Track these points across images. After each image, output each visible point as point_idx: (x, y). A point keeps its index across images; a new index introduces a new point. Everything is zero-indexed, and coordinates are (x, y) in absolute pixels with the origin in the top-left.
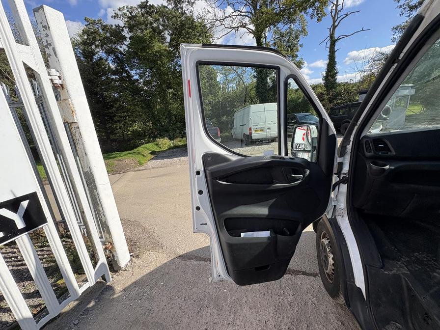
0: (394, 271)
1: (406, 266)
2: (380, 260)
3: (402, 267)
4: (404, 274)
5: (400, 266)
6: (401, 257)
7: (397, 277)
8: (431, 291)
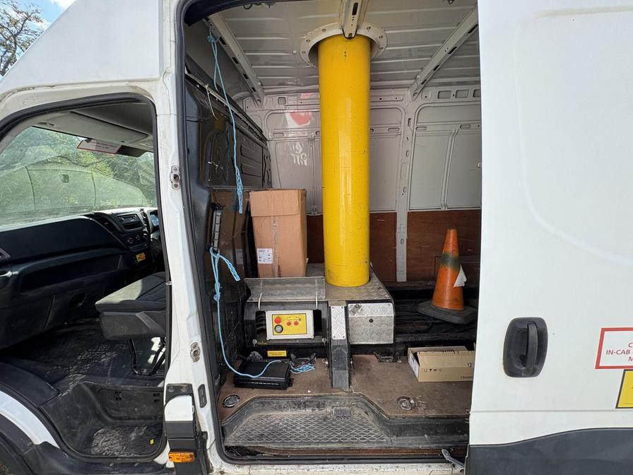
0: (72, 386)
1: (78, 373)
2: (52, 388)
3: (76, 376)
4: (81, 380)
5: (74, 377)
6: (69, 370)
7: (78, 389)
8: (109, 373)
